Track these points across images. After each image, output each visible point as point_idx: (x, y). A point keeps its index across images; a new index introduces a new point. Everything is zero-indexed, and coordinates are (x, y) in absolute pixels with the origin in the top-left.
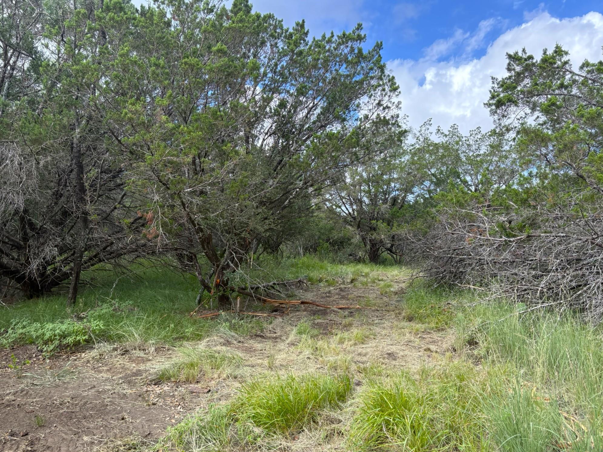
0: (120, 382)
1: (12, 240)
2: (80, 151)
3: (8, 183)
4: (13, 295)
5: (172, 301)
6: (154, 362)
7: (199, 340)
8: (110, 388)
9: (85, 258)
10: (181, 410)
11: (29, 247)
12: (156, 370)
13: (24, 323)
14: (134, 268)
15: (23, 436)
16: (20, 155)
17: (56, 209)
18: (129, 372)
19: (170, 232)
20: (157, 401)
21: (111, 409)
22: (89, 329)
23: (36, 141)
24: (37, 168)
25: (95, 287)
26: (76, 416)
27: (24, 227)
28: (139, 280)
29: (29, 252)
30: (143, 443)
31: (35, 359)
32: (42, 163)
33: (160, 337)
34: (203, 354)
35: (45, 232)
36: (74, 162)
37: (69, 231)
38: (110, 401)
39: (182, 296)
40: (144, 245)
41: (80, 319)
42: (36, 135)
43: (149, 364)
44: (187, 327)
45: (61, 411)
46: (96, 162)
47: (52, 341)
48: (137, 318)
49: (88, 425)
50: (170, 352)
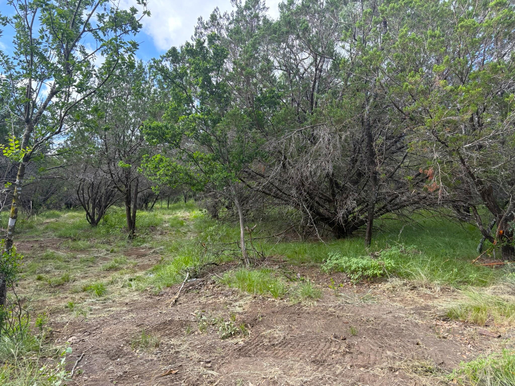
0: (412, 312)
1: (325, 196)
2: (369, 124)
3: (322, 155)
4: (327, 235)
5: (452, 247)
6: (440, 300)
7: (484, 286)
8: (404, 315)
9: (376, 209)
10: (472, 348)
11: (336, 200)
12: (443, 307)
13: (337, 256)
14: (415, 218)
15: (342, 340)
16: (329, 134)
17: (353, 171)
18: (419, 305)
19: (449, 185)
20: (447, 335)
21: (406, 333)
22: (383, 265)
23: (339, 121)
24: (340, 141)
25: (384, 232)
26: (379, 333)
27: (332, 186)
28: (421, 228)
29: (337, 204)
30: (439, 370)
31: (346, 284)
32: (343, 137)
33: (444, 279)
34: (490, 300)
35: (346, 189)
36: (364, 134)
37: (363, 188)
38: (405, 327)
39: (462, 243)
40: (425, 198)
41: (376, 257)
42: (339, 116)
43: (436, 301)
44: (470, 273)
45: (368, 327)
46: (381, 131)
47: (357, 272)
48: (422, 261)
49: (390, 342)
50: (455, 294)
